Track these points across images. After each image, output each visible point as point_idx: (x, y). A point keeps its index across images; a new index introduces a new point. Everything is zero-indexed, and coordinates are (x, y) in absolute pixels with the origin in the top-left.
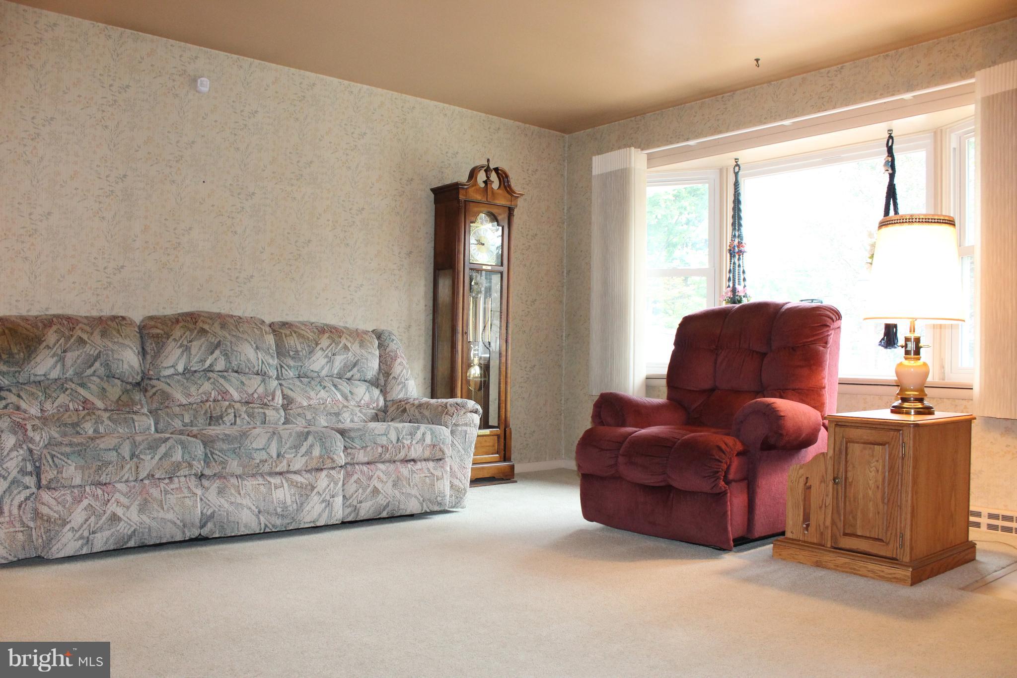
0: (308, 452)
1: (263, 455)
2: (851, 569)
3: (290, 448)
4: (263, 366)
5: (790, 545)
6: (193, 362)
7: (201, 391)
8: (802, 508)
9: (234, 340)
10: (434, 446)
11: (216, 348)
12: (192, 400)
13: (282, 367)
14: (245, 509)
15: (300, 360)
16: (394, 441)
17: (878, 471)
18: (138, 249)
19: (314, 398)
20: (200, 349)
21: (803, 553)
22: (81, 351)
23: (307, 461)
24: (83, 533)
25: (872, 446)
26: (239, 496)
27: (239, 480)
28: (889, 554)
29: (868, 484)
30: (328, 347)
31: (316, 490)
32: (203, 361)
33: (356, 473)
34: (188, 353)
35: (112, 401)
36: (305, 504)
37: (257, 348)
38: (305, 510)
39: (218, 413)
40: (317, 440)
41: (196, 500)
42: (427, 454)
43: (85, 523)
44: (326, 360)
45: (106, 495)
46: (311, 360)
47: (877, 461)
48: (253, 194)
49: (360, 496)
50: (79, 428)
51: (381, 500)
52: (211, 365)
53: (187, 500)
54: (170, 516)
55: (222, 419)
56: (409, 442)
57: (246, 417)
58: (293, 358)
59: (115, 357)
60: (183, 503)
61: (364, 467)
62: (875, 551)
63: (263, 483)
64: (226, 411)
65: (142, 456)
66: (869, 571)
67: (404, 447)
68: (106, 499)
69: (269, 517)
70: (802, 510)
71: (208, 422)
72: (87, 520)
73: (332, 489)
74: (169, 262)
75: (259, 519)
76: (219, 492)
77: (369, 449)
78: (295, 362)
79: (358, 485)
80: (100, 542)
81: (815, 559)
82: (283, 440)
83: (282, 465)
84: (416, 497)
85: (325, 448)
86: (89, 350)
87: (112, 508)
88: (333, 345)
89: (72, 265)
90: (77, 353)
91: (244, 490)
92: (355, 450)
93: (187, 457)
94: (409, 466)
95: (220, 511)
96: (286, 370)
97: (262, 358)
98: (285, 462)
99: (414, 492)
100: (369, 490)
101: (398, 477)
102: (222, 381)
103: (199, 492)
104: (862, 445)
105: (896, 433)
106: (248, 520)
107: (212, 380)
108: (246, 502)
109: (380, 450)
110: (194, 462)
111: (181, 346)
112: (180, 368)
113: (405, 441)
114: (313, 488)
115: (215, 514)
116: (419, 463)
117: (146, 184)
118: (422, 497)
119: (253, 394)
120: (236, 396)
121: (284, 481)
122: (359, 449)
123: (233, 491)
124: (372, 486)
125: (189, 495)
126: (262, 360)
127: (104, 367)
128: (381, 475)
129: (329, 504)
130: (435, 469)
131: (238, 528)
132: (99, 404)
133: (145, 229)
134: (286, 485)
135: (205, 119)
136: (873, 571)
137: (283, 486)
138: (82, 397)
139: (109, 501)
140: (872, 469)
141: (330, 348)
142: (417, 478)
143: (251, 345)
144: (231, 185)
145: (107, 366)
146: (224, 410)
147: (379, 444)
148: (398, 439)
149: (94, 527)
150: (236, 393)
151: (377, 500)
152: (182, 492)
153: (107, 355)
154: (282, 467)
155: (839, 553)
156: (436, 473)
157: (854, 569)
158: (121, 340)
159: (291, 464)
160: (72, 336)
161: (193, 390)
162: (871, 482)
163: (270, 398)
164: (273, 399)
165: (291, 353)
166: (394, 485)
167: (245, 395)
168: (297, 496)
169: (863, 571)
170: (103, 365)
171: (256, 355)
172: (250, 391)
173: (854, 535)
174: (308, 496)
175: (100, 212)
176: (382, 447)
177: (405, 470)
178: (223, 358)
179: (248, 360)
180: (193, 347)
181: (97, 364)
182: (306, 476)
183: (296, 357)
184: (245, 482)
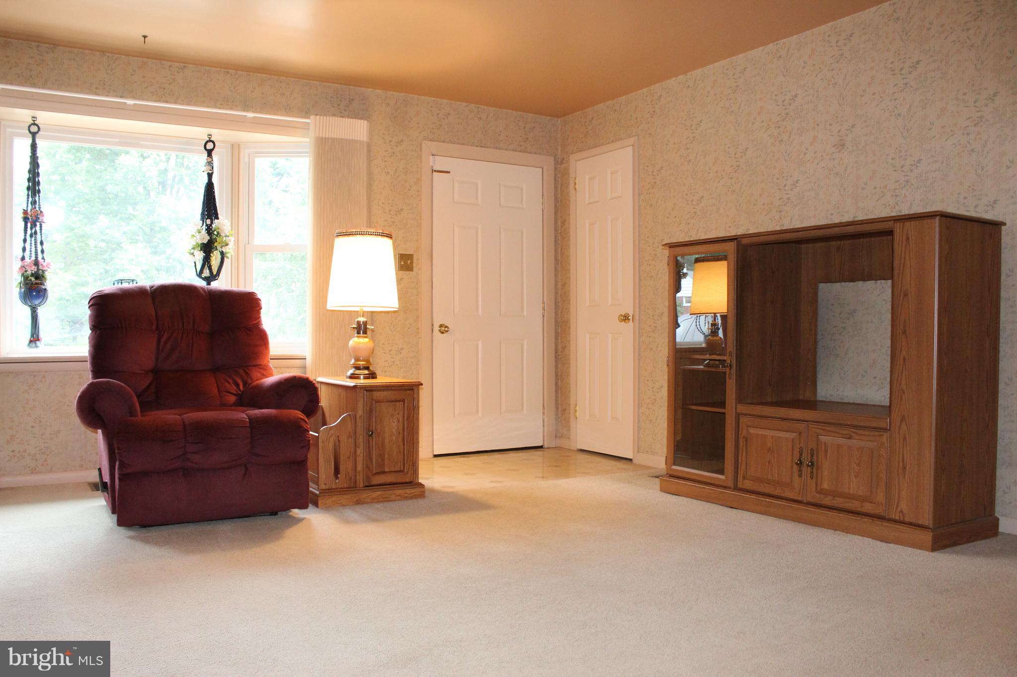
2: (383, 498)
5: (333, 494)
8: (333, 461)
17: (399, 421)
21: (346, 496)
25: (394, 403)
28: (408, 480)
29: (392, 432)
47: (398, 414)
62: (399, 480)
66: (396, 496)
70: (333, 464)
81: (355, 499)
104: (387, 403)
105: (411, 391)
136: (399, 495)
140: (395, 421)
155: (373, 489)
157: (386, 498)
162: (394, 430)
169: (393, 497)
173: (383, 472)
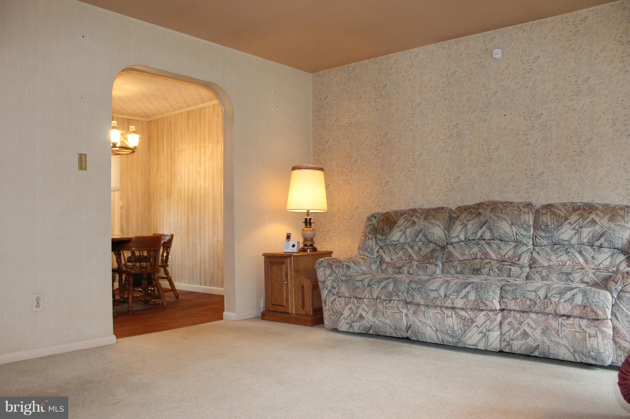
0: (466, 296)
1: (435, 294)
3: (453, 292)
4: (518, 236)
6: (469, 234)
7: (471, 252)
9: (496, 219)
10: (585, 307)
11: (484, 225)
12: (465, 257)
13: (536, 237)
14: (428, 326)
15: (550, 232)
16: (542, 298)
18: (467, 166)
19: (554, 260)
20: (473, 226)
22: (413, 228)
23: (465, 303)
24: (348, 321)
26: (424, 318)
27: (426, 308)
30: (575, 222)
31: (475, 324)
32: (476, 233)
33: (509, 317)
34: (466, 228)
35: (421, 256)
36: (467, 332)
37: (512, 224)
38: (467, 336)
39: (478, 267)
40: (474, 288)
41: (402, 316)
42: (577, 312)
43: (349, 316)
44: (573, 232)
45: (358, 304)
46: (559, 232)
48: (541, 115)
49: (511, 335)
50: (401, 270)
51: (530, 341)
52: (481, 236)
53: (397, 315)
54: (388, 321)
55: (480, 271)
56: (556, 300)
57: (497, 271)
58: (543, 231)
59: (429, 231)
60: (394, 315)
61: (518, 314)
63: (440, 312)
64: (484, 266)
65: (373, 286)
67: (551, 303)
68: (358, 306)
69: (443, 335)
71: (472, 272)
72: (350, 315)
73: (488, 325)
74: (485, 171)
75: (437, 334)
76: (414, 313)
77: (519, 300)
78: (545, 233)
79: (510, 326)
80: (356, 327)
82: (449, 286)
83: (448, 302)
84: (565, 346)
85: (479, 295)
86: (417, 227)
87: (360, 311)
88: (581, 219)
89: (433, 180)
90: (411, 229)
91: (428, 315)
92: (508, 300)
93: (395, 289)
94: (560, 320)
95: (414, 324)
96: (539, 239)
97: (516, 230)
98: (450, 301)
99: (564, 342)
100: (519, 332)
101: (547, 327)
102: (486, 246)
103: (405, 311)
106: (430, 334)
107: (480, 245)
108: (429, 322)
109: (528, 302)
110: (399, 293)
111: (463, 223)
112: (462, 237)
113: (553, 299)
114: (473, 322)
115: (412, 326)
116: (572, 319)
117: (470, 126)
118: (573, 348)
119: (504, 255)
120: (493, 256)
121: (453, 313)
122: (511, 300)
123: (421, 315)
124: (522, 329)
125: (398, 312)
126: (516, 233)
127: (424, 236)
128: (531, 323)
129: (485, 335)
130: (587, 326)
131: (425, 338)
132: (415, 257)
133: (470, 153)
134: (454, 316)
135: (503, 74)
137: (452, 317)
138: (408, 253)
139: (359, 307)
141: (577, 223)
142: (566, 331)
143: (508, 222)
144: (524, 112)
145: (425, 236)
146: (482, 265)
147: (527, 298)
148: (546, 297)
149: (353, 319)
150: (493, 254)
151: (527, 341)
152: (394, 309)
153: (425, 230)
154: (448, 303)
156: (588, 331)
158: (433, 221)
159: (454, 303)
160: (411, 220)
161: (467, 251)
163: (517, 259)
164: (519, 259)
165: (543, 227)
166: (542, 333)
167: (500, 256)
168: (461, 325)
170: (423, 235)
171: (511, 229)
172: (503, 253)
174: (469, 327)
175: (445, 148)
176: (531, 300)
177: (554, 323)
178: (488, 231)
179: (506, 232)
180: (469, 224)
181: (420, 235)
182: (469, 313)
183: (546, 229)
184: (429, 310)
